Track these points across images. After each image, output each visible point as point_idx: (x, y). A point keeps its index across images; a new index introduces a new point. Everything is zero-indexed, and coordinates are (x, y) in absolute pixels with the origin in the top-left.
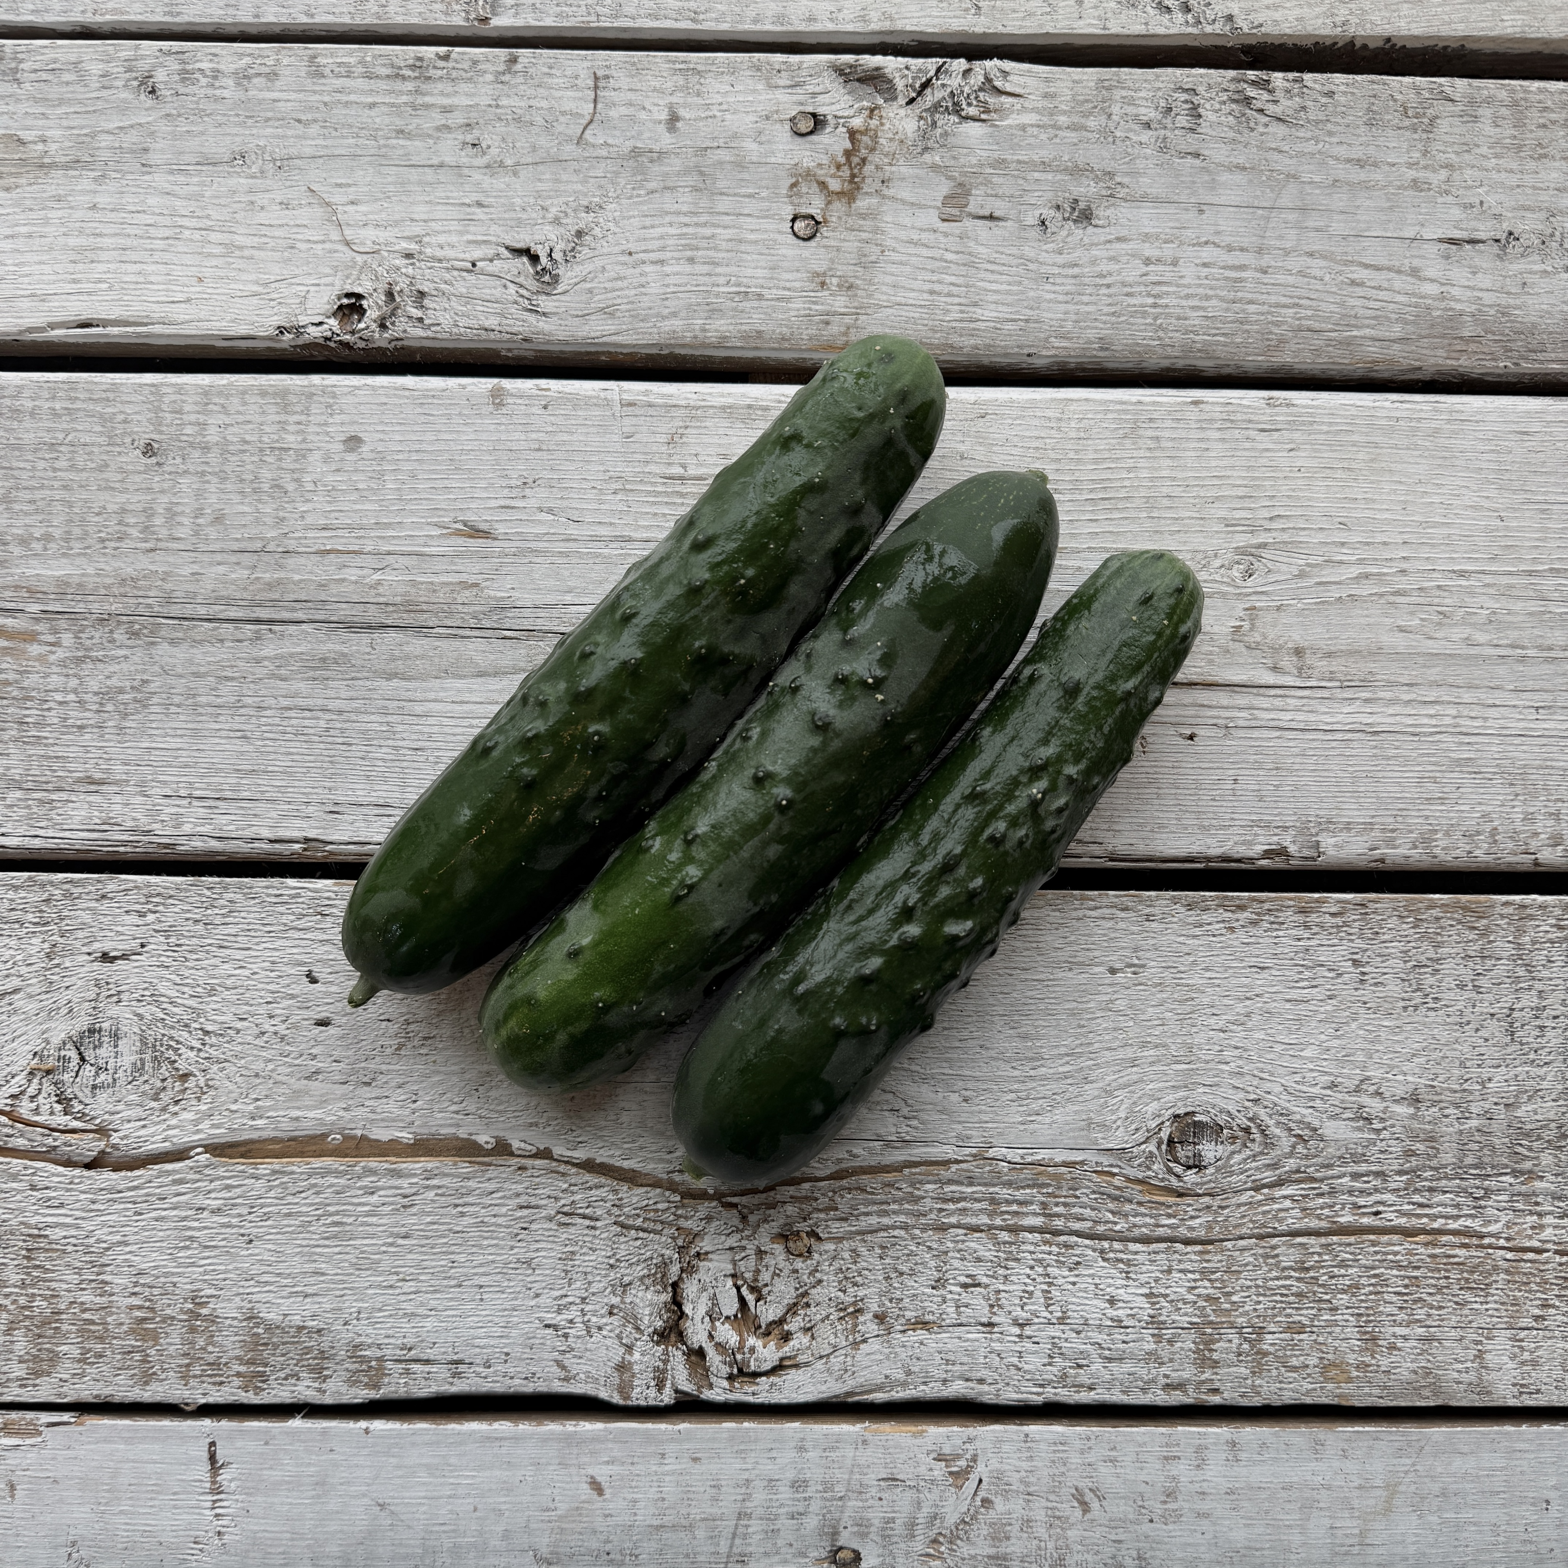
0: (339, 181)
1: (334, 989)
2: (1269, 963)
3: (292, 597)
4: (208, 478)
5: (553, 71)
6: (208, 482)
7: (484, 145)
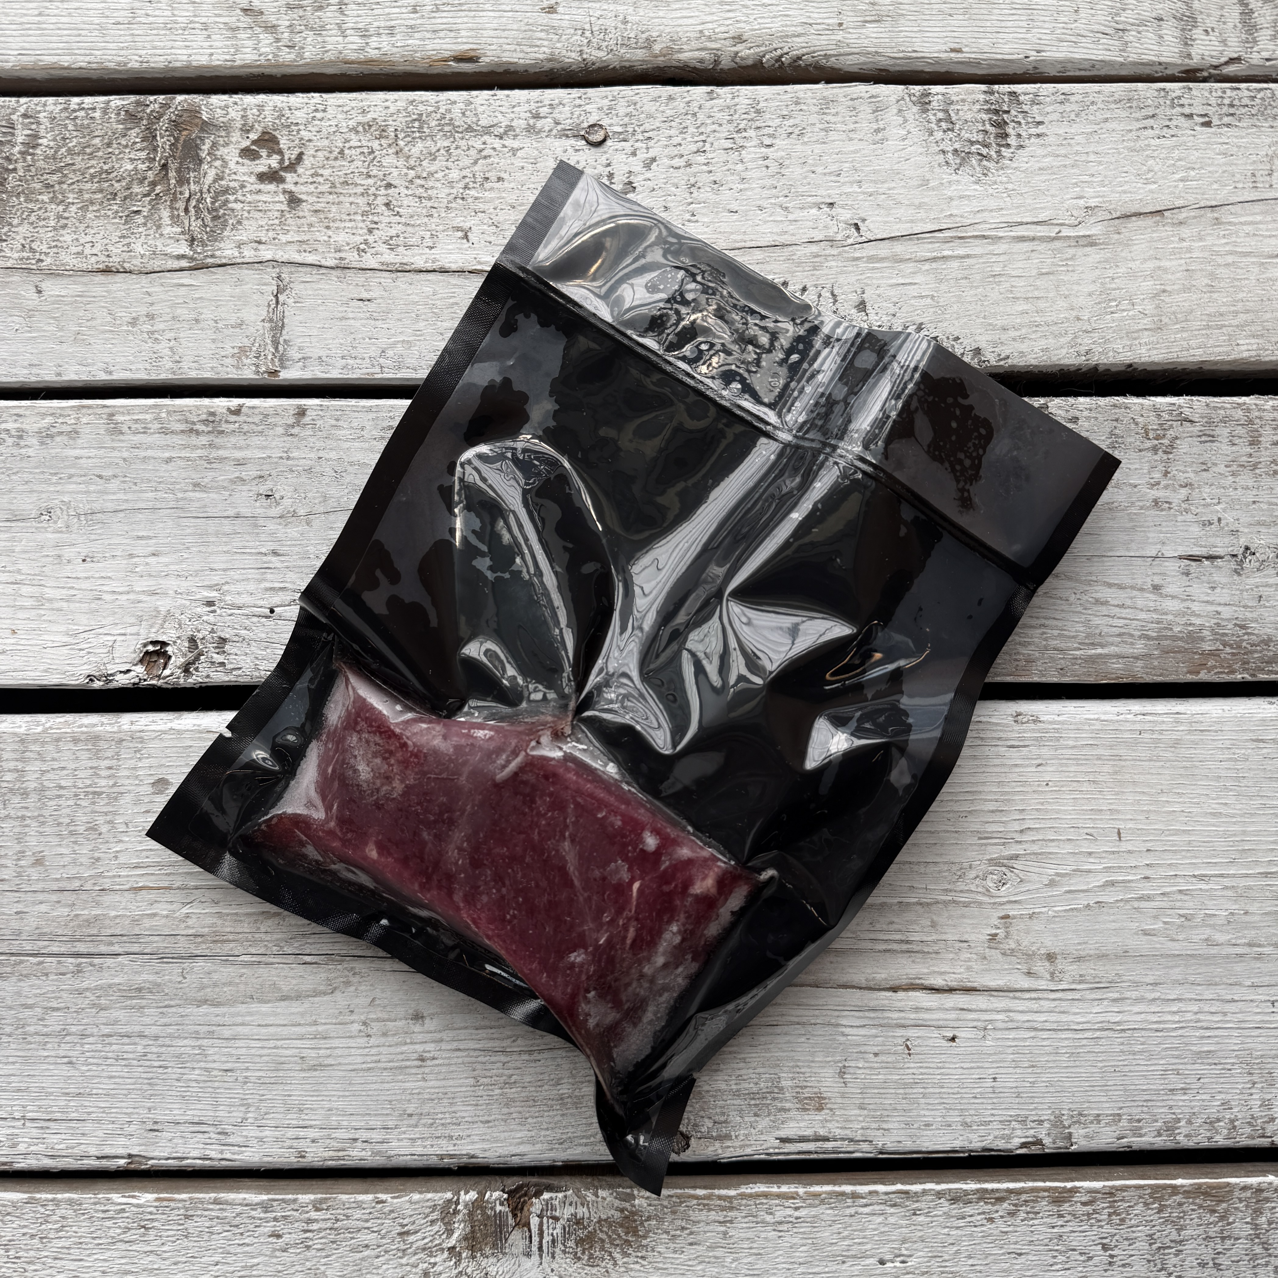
0: (140, 534)
2: (1026, 1249)
3: (109, 932)
4: (28, 822)
5: (341, 423)
6: (27, 826)
7: (277, 496)
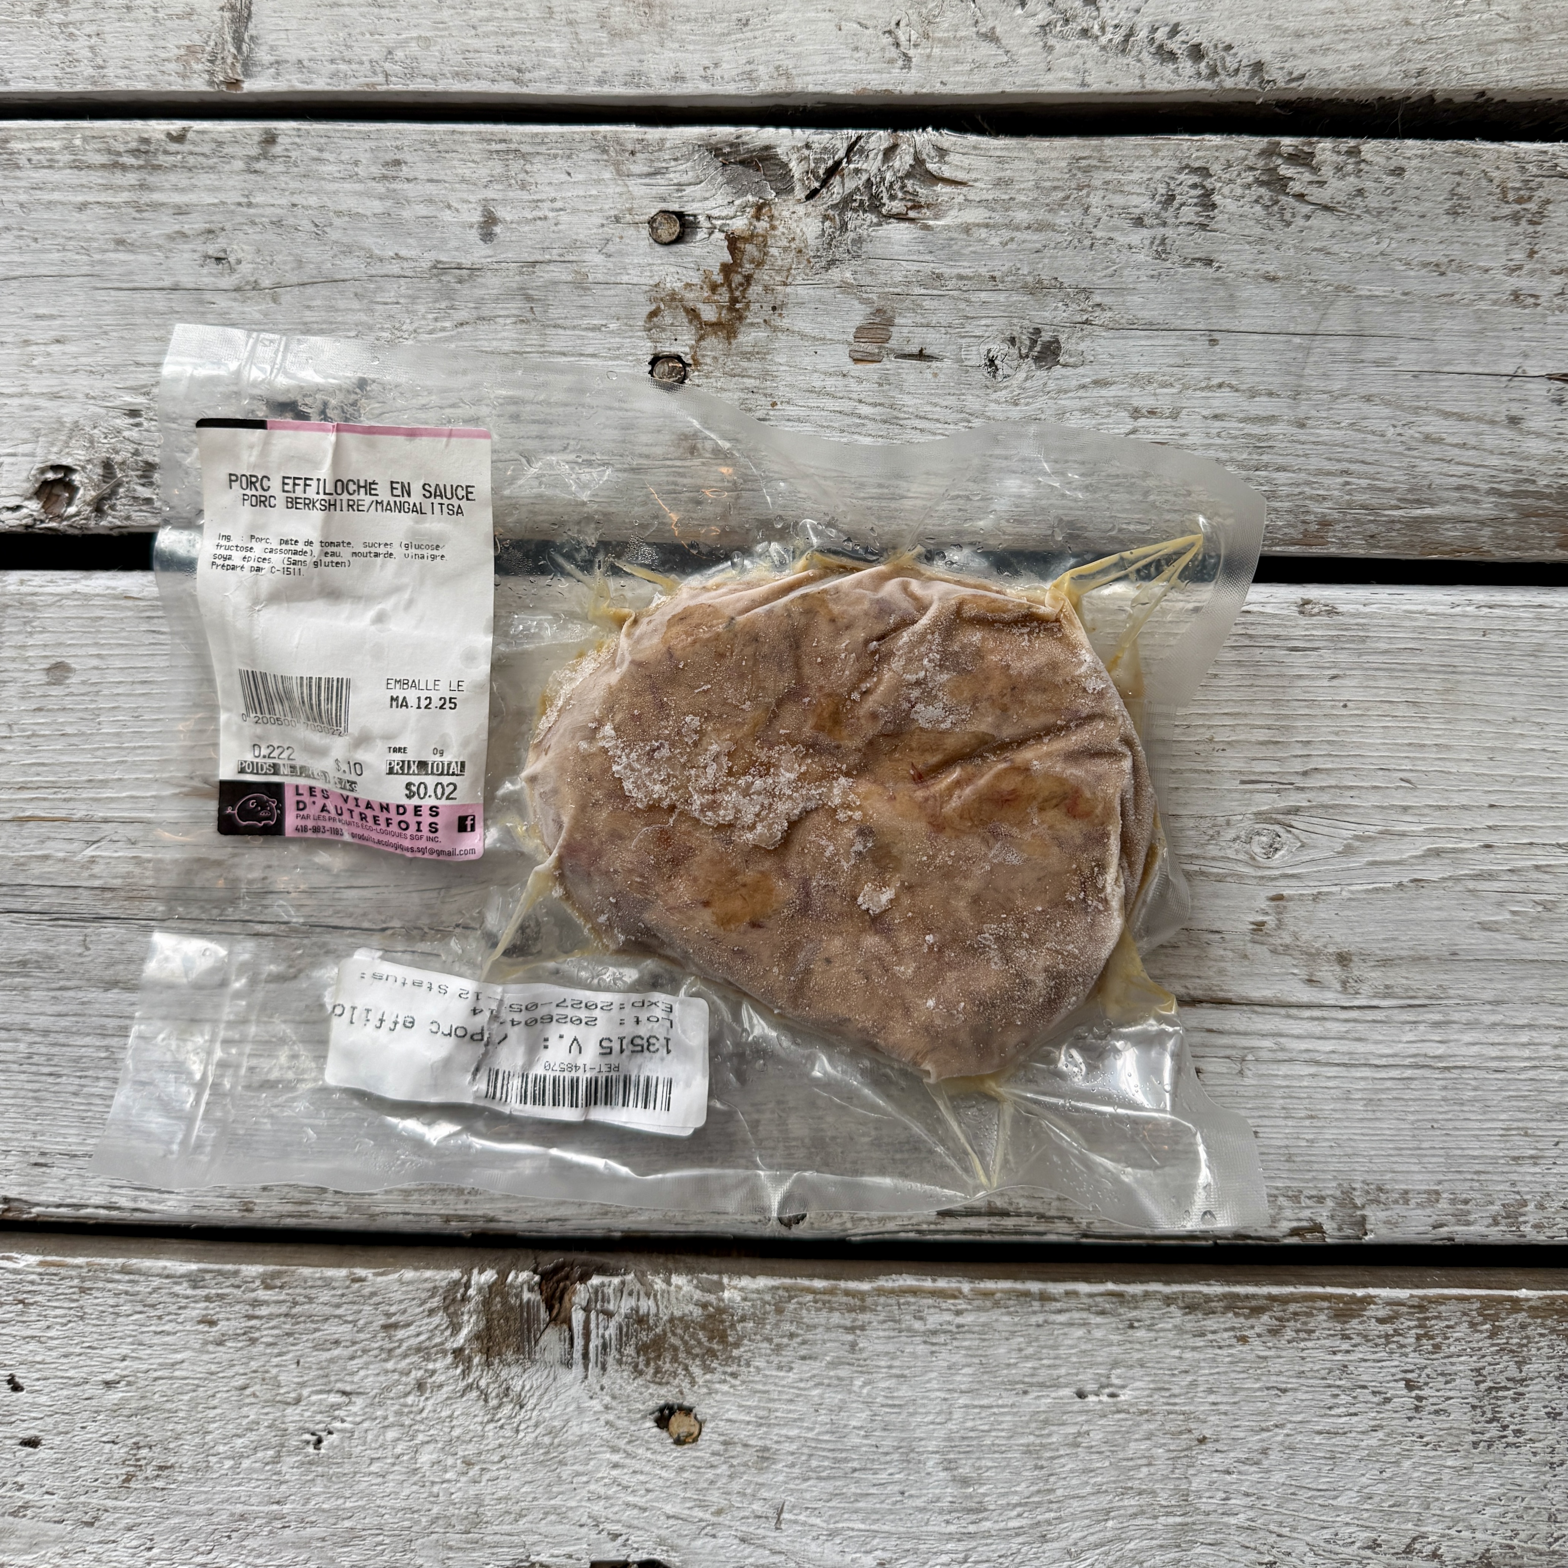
0: (40, 311)
1: (43, 1399)
2: (1294, 1383)
5: (326, 155)
7: (232, 259)
